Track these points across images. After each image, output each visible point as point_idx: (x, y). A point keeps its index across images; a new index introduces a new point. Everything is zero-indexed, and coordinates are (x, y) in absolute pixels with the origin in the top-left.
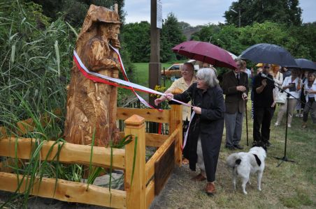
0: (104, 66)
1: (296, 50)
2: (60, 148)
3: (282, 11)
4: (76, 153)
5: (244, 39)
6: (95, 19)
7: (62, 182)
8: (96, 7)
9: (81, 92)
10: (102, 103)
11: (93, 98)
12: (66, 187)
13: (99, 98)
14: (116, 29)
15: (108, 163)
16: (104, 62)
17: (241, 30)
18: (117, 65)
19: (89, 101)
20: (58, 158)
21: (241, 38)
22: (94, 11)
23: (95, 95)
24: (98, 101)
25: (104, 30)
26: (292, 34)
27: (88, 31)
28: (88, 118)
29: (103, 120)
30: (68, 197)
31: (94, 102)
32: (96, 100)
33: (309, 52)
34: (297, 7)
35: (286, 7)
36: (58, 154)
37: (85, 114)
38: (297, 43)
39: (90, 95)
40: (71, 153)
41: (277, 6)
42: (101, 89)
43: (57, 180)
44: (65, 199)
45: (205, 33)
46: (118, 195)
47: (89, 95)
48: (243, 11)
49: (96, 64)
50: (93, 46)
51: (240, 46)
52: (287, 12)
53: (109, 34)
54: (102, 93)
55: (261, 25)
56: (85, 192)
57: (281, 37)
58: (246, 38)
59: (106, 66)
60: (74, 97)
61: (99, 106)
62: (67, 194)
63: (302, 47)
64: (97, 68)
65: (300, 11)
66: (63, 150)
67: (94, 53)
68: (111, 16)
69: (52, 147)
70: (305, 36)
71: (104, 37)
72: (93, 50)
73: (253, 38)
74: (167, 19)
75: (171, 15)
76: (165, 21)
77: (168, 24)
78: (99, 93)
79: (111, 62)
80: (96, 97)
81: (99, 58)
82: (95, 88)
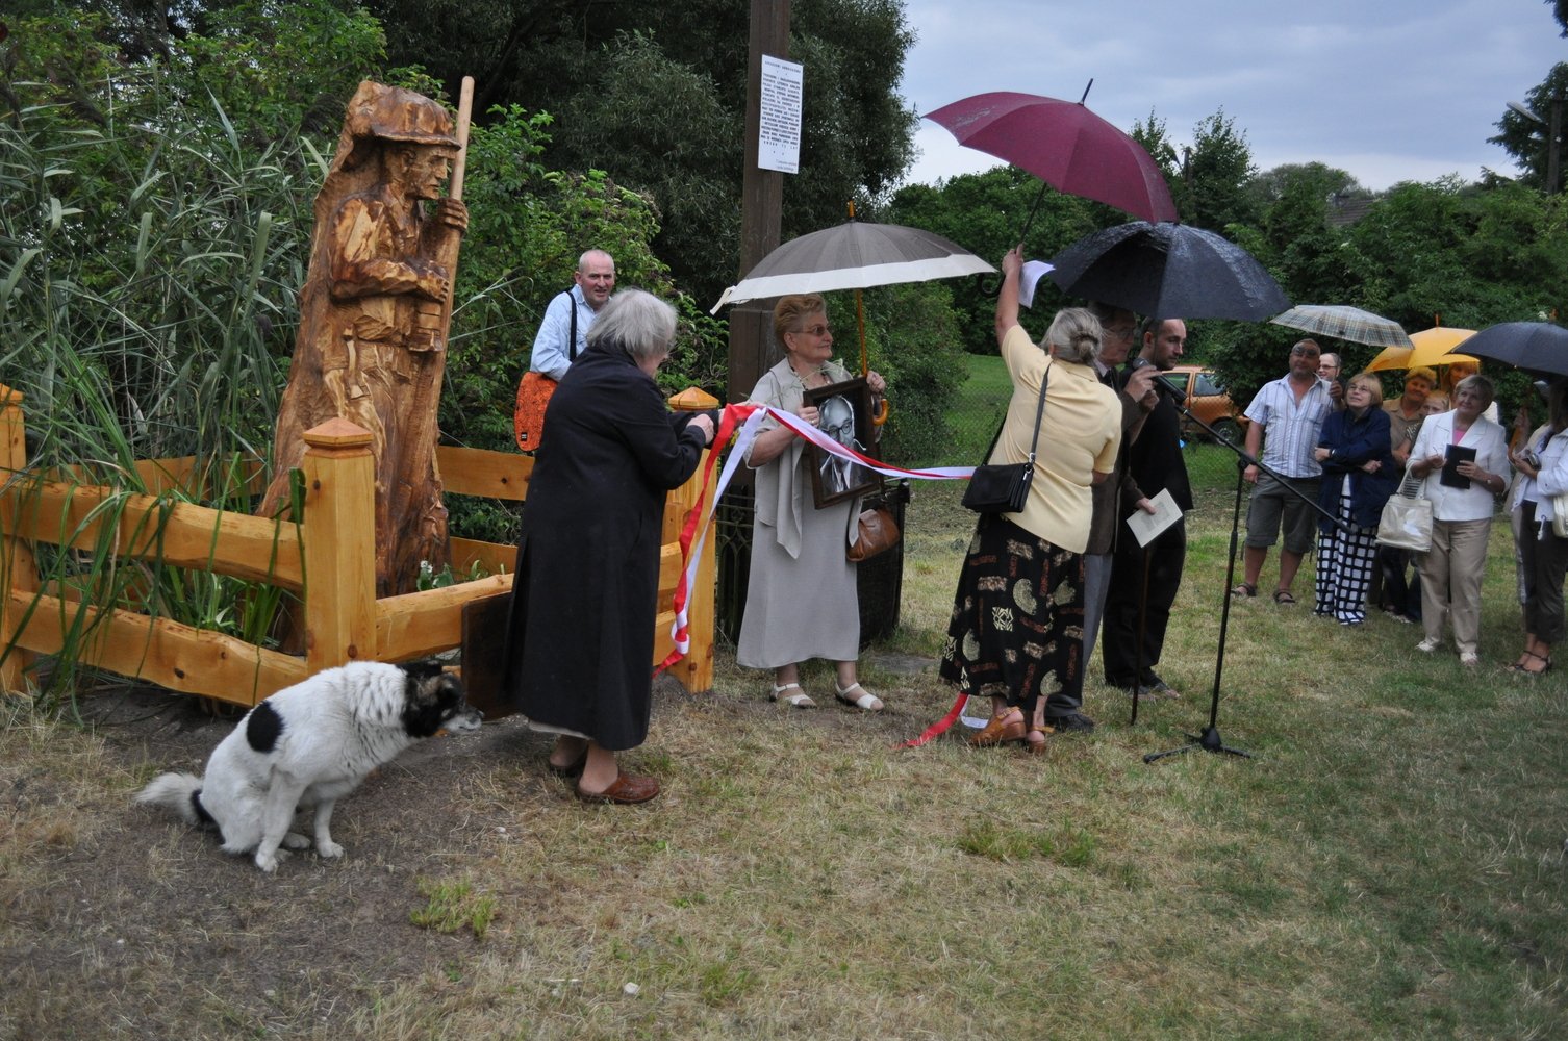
0: (370, 285)
2: (165, 518)
6: (363, 130)
7: (170, 627)
8: (379, 88)
10: (366, 408)
11: (338, 389)
12: (177, 645)
13: (356, 392)
14: (434, 161)
16: (372, 270)
18: (424, 284)
19: (326, 399)
20: (159, 548)
22: (370, 101)
23: (344, 380)
27: (348, 167)
30: (180, 674)
31: (342, 402)
32: (348, 396)
36: (157, 540)
39: (331, 378)
42: (368, 362)
44: (175, 683)
47: (327, 378)
49: (347, 275)
53: (410, 177)
54: (371, 374)
56: (219, 662)
59: (381, 284)
62: (178, 665)
64: (351, 289)
66: (171, 523)
69: (149, 514)
71: (390, 188)
74: (1195, 150)
75: (1217, 129)
76: (1181, 158)
77: (1196, 173)
78: (358, 375)
79: (401, 272)
80: (348, 388)
81: (356, 255)
82: (348, 357)
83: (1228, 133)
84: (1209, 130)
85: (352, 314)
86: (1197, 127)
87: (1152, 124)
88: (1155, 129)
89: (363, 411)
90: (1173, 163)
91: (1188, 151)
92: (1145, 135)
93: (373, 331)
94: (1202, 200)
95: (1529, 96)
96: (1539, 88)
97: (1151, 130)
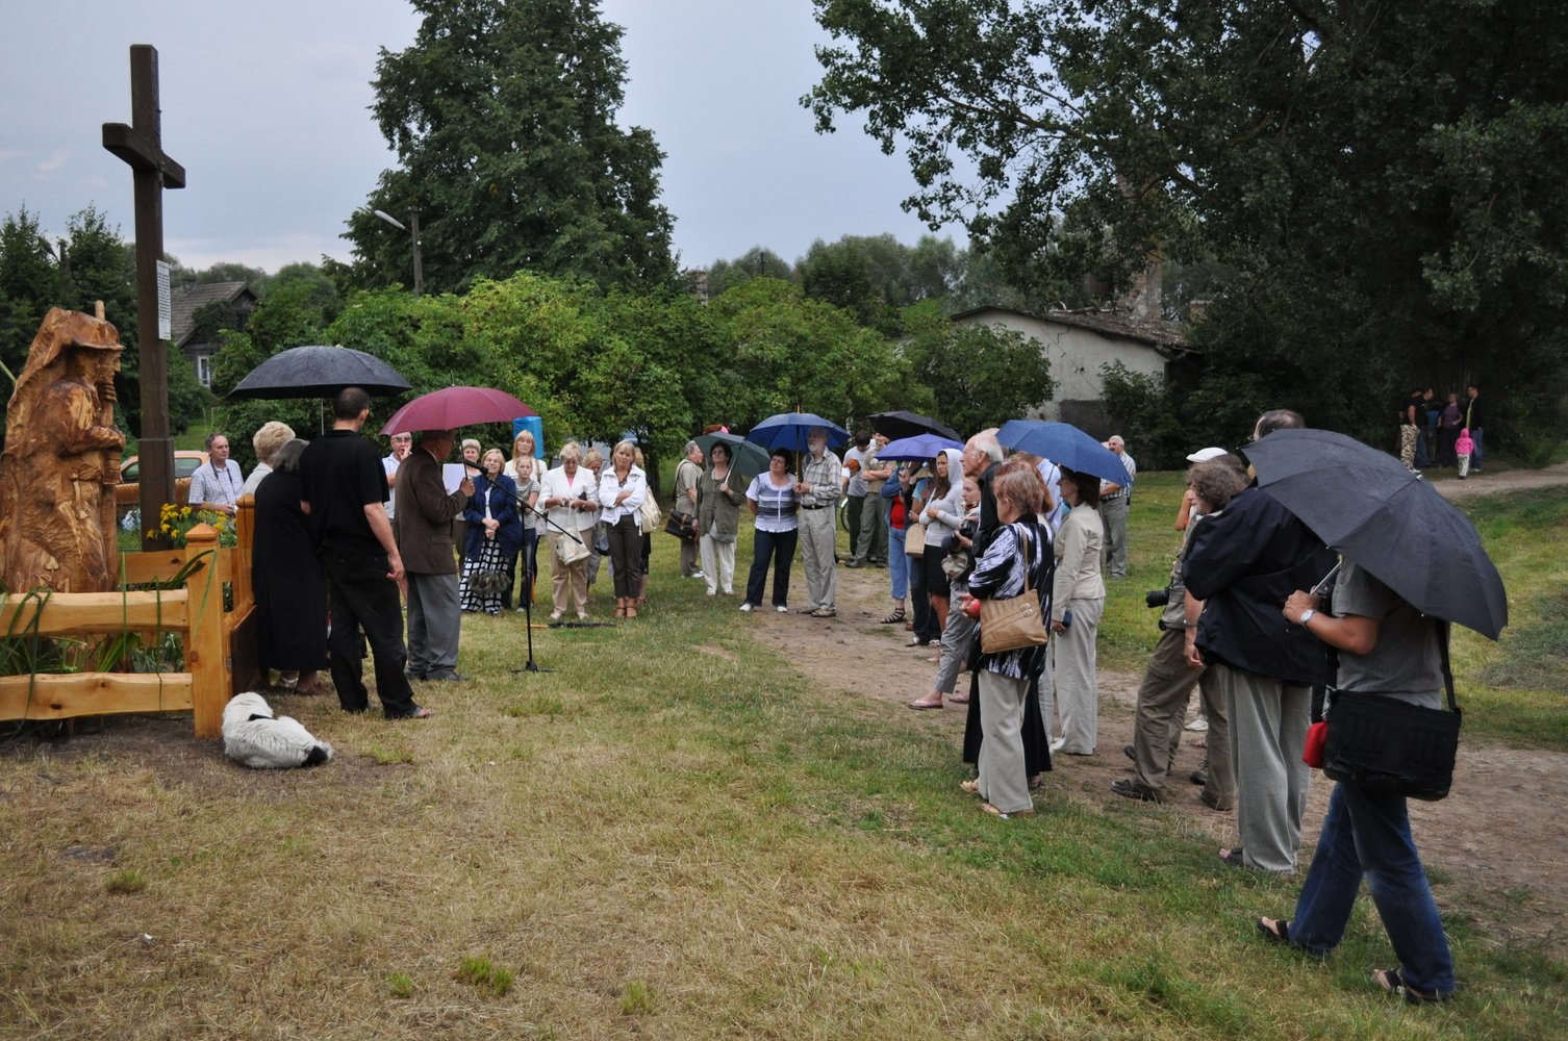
0: (91, 444)
1: (635, 382)
2: (41, 605)
3: (593, 221)
4: (77, 610)
5: (434, 347)
6: (69, 342)
7: (44, 679)
9: (38, 504)
10: (91, 525)
11: (70, 514)
12: (53, 688)
13: (83, 515)
14: (115, 361)
15: (153, 621)
17: (422, 305)
19: (62, 522)
20: (37, 627)
21: (423, 339)
22: (58, 320)
23: (73, 508)
24: (81, 521)
25: (88, 365)
26: (619, 326)
27: (50, 366)
28: (58, 560)
29: (96, 564)
30: (57, 707)
31: (73, 523)
32: (78, 518)
33: (678, 387)
34: (654, 203)
35: (608, 203)
36: (36, 620)
37: (51, 553)
38: (638, 359)
39: (64, 507)
40: (66, 612)
41: (570, 199)
42: (87, 495)
43: (32, 678)
44: (52, 715)
45: (275, 322)
46: (172, 681)
47: (60, 508)
48: (430, 214)
49: (81, 438)
50: (71, 401)
51: (424, 372)
52: (614, 224)
53: (101, 371)
54: (90, 501)
55: (499, 287)
56: (99, 689)
57: (582, 338)
58: (442, 341)
60: (15, 517)
61: (84, 532)
62: (54, 701)
63: (657, 370)
64: (82, 447)
65: (662, 220)
67: (75, 415)
68: (102, 334)
69: (22, 605)
70: (662, 333)
71: (86, 378)
72: (72, 409)
73: (468, 341)
74: (70, 243)
75: (90, 223)
76: (57, 251)
77: (74, 266)
78: (82, 503)
79: (111, 435)
80: (77, 512)
81: (85, 425)
82: (75, 493)
83: (101, 226)
84: (81, 224)
85: (76, 463)
86: (70, 221)
87: (23, 218)
88: (29, 222)
89: (88, 527)
90: (50, 256)
91: (63, 244)
92: (18, 227)
93: (89, 474)
94: (86, 292)
95: (370, 199)
96: (375, 193)
97: (24, 224)
